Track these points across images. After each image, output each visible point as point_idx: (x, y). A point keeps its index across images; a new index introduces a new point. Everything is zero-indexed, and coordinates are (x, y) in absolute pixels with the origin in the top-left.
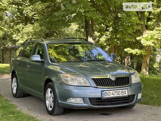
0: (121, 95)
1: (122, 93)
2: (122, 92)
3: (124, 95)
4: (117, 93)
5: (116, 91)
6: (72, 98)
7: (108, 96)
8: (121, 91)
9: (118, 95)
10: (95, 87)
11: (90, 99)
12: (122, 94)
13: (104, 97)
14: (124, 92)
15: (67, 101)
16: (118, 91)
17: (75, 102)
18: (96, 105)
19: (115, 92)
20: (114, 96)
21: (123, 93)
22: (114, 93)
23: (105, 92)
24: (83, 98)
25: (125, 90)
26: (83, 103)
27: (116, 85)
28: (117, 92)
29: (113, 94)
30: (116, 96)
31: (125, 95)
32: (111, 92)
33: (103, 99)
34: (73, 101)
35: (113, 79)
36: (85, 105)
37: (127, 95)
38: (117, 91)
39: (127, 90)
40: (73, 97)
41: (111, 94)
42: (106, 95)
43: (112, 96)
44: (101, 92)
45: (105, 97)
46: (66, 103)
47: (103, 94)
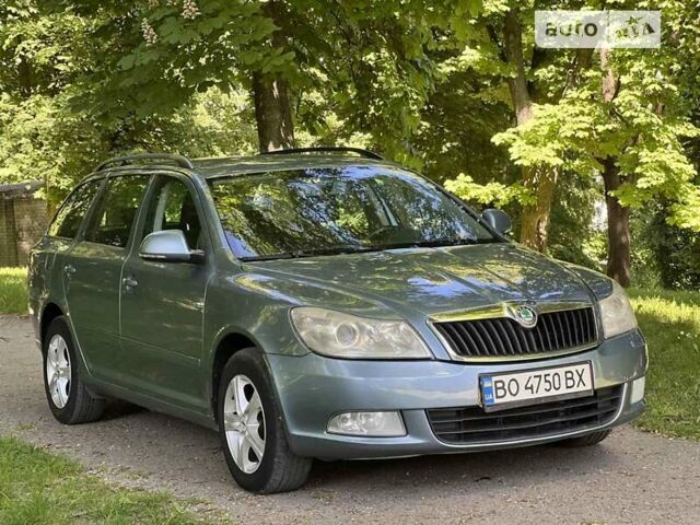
0: (563, 390)
1: (567, 379)
2: (569, 375)
3: (575, 389)
4: (546, 381)
5: (542, 373)
6: (349, 415)
7: (509, 398)
8: (561, 371)
9: (553, 392)
10: (451, 362)
11: (435, 414)
12: (568, 387)
13: (492, 400)
14: (576, 378)
15: (330, 429)
16: (552, 372)
17: (365, 432)
18: (459, 438)
19: (540, 376)
20: (535, 396)
21: (570, 383)
22: (535, 382)
23: (495, 379)
24: (401, 412)
25: (579, 368)
26: (403, 432)
27: (539, 346)
28: (548, 378)
29: (529, 385)
30: (542, 394)
31: (582, 388)
32: (522, 378)
33: (488, 410)
34: (353, 429)
35: (527, 321)
36: (410, 440)
37: (589, 387)
38: (546, 372)
39: (587, 367)
40: (354, 411)
41: (522, 387)
42: (501, 393)
43: (524, 395)
44: (480, 380)
45: (497, 401)
46: (324, 436)
47: (489, 390)
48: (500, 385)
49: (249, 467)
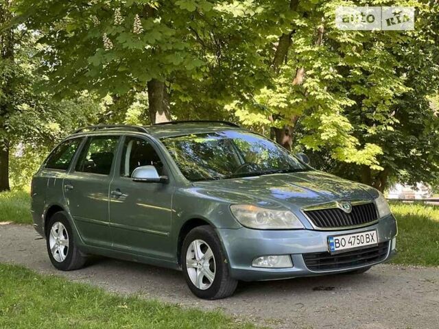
0: (365, 244)
1: (367, 238)
2: (367, 236)
3: (370, 243)
5: (356, 235)
6: (262, 258)
7: (341, 248)
8: (364, 234)
9: (361, 245)
10: (314, 230)
11: (307, 257)
12: (367, 242)
13: (333, 249)
14: (371, 237)
15: (254, 265)
16: (360, 234)
17: (272, 266)
18: (318, 268)
19: (355, 237)
20: (353, 247)
22: (352, 239)
23: (335, 238)
24: (290, 255)
25: (372, 232)
26: (291, 265)
28: (358, 238)
29: (350, 242)
30: (356, 245)
31: (373, 243)
32: (347, 238)
33: (332, 254)
34: (265, 265)
35: (347, 209)
36: (295, 269)
37: (376, 242)
38: (357, 234)
39: (375, 232)
40: (266, 255)
41: (347, 243)
42: (338, 245)
43: (348, 246)
44: (328, 238)
45: (336, 249)
46: (250, 268)
47: (332, 244)
48: (337, 241)
49: (203, 286)
